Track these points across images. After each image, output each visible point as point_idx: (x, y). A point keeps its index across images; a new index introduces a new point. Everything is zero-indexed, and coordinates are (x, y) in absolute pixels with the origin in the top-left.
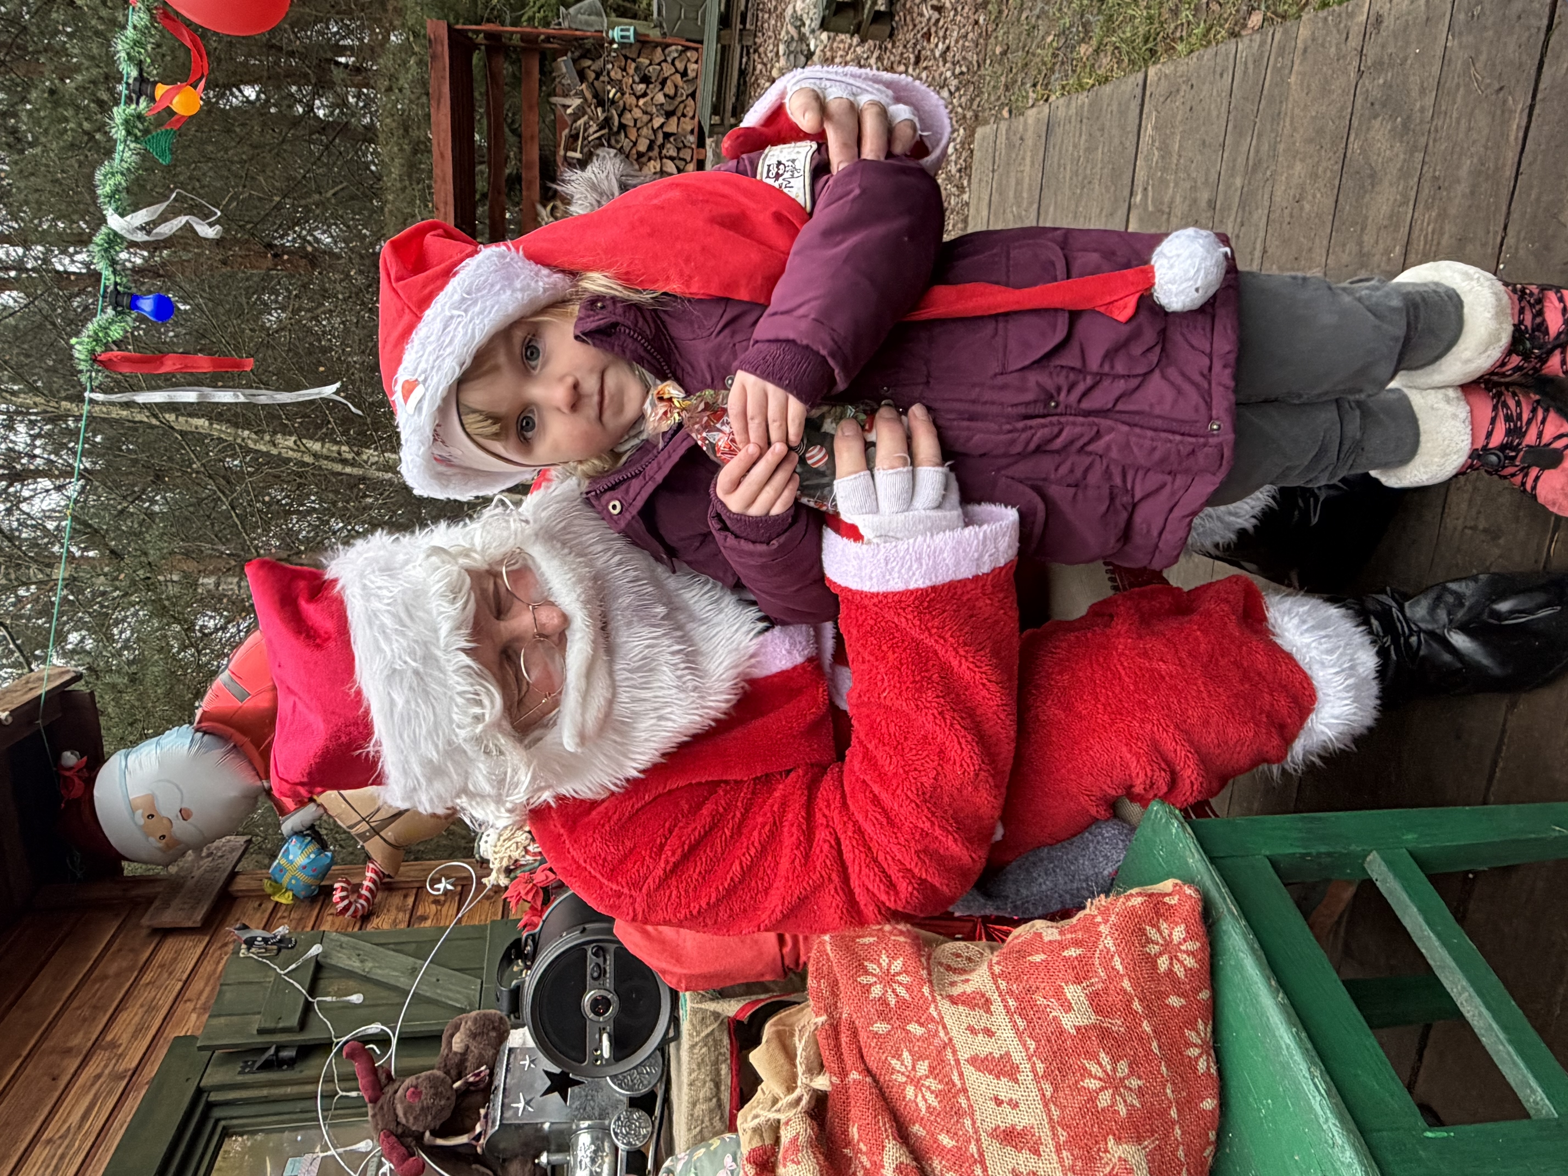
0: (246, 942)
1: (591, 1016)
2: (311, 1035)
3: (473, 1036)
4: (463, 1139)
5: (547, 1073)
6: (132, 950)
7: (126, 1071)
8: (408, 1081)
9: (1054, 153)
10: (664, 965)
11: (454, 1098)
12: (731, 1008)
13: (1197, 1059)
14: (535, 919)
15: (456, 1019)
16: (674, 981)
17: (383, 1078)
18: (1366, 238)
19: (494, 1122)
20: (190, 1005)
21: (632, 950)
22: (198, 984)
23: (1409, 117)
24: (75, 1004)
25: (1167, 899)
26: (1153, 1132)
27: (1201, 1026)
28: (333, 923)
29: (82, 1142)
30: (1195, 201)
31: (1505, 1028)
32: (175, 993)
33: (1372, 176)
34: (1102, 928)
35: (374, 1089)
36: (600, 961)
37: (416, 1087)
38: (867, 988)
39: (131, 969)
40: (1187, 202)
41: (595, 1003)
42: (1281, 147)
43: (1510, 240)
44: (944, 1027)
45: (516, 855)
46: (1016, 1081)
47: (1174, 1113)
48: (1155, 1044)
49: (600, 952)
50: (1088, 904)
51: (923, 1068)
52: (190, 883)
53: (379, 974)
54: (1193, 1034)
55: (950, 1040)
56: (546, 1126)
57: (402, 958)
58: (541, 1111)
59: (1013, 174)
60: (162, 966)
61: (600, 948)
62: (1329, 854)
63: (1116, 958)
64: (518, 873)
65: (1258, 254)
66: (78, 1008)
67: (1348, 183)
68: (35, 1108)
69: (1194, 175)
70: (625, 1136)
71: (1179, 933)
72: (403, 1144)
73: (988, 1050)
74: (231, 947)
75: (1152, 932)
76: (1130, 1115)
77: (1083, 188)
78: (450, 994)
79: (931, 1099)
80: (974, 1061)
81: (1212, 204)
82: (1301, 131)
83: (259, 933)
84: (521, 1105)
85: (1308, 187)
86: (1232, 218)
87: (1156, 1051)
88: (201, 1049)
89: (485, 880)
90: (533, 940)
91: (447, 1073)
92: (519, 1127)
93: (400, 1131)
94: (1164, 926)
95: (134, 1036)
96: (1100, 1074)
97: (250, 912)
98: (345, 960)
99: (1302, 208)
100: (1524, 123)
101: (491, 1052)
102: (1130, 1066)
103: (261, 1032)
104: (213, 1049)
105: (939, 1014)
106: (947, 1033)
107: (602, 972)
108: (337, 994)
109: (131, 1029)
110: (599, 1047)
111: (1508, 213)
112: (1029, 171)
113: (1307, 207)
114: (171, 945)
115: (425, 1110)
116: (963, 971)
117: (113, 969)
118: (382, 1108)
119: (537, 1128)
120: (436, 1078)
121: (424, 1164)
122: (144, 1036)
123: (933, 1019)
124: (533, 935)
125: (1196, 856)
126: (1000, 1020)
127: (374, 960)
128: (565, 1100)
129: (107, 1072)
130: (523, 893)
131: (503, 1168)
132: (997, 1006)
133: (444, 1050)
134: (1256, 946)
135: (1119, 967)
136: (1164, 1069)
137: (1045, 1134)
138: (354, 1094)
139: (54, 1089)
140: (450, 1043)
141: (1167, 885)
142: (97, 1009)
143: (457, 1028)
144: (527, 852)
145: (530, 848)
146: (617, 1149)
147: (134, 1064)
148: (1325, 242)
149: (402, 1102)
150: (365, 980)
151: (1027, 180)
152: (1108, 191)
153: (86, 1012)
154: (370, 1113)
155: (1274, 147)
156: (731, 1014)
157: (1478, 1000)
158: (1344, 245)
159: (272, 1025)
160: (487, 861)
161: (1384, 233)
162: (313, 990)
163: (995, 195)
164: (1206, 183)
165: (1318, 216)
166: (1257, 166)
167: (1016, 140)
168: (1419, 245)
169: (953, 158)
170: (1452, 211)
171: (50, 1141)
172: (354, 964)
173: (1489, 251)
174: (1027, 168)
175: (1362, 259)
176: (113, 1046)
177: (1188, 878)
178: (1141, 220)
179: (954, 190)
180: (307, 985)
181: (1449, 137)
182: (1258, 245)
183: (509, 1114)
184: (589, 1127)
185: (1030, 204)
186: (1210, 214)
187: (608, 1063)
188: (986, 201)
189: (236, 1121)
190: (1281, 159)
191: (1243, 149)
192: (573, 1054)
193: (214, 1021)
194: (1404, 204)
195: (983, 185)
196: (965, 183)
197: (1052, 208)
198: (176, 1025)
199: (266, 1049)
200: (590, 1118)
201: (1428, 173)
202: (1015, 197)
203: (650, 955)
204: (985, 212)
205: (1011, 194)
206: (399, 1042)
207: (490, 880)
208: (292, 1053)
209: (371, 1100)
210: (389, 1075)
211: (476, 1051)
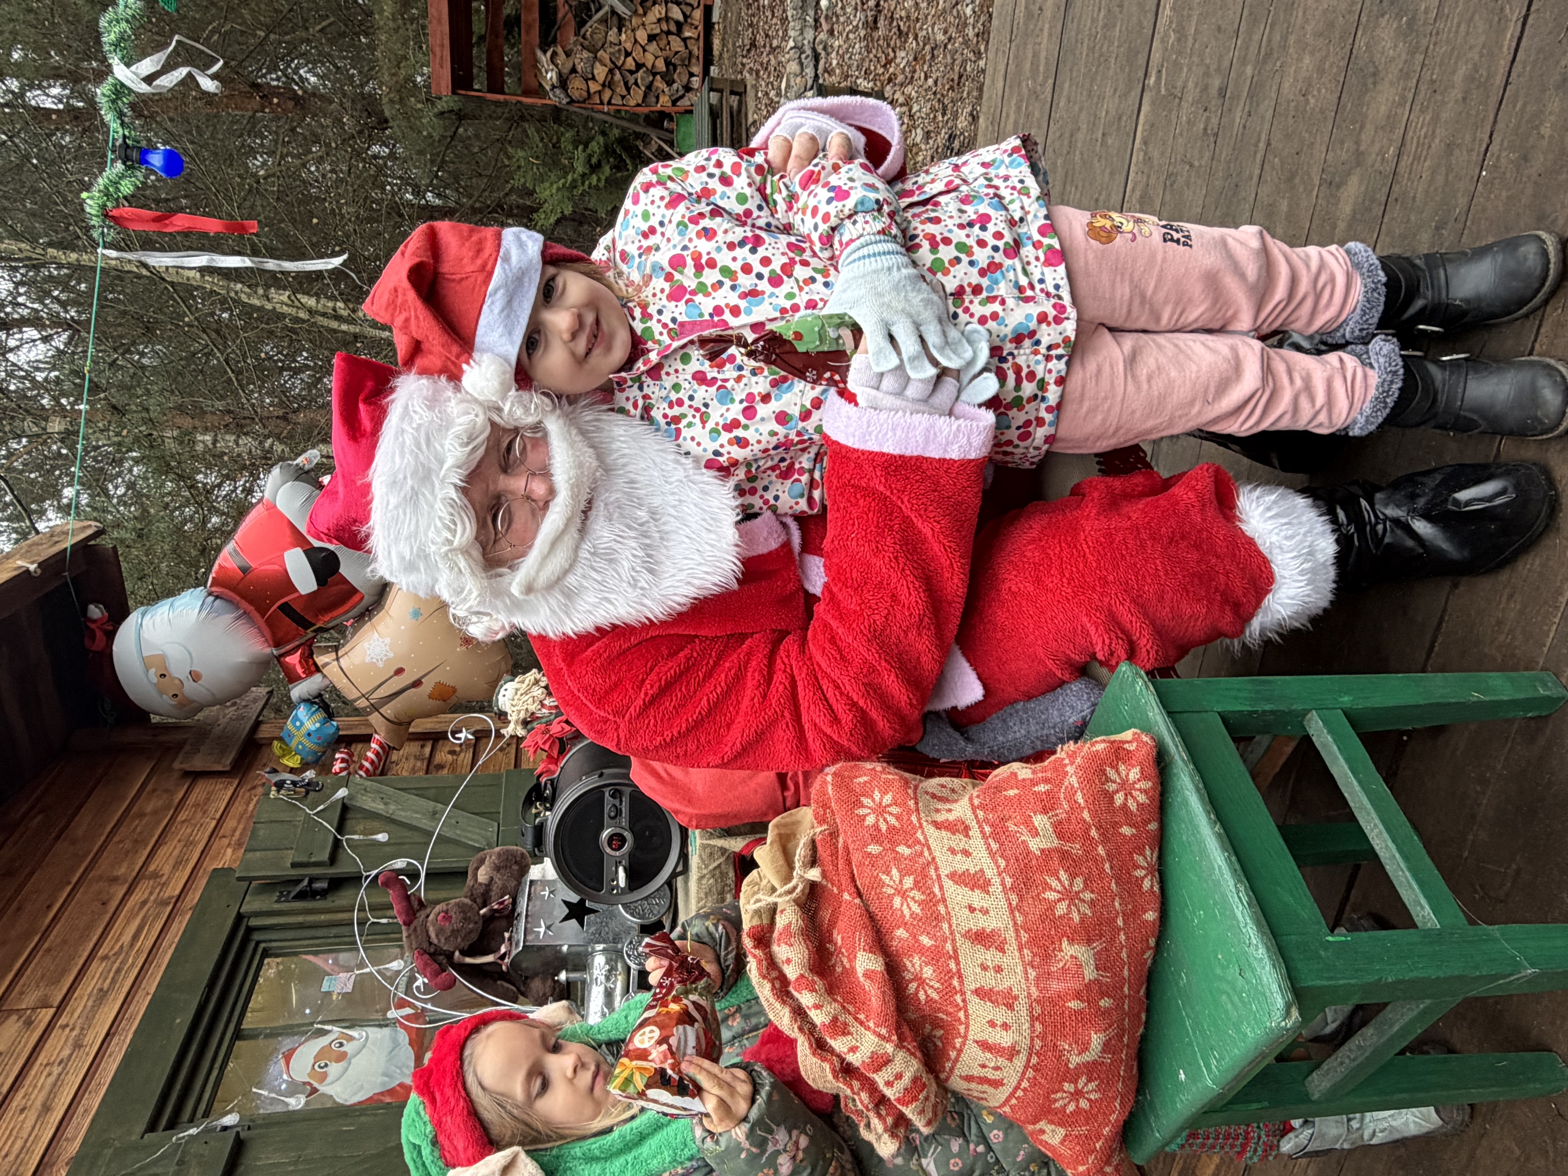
0: (276, 784)
1: (608, 850)
2: (341, 869)
3: (497, 868)
4: (490, 958)
5: (565, 902)
6: (166, 791)
7: (170, 898)
8: (437, 908)
9: (1072, 27)
10: (677, 806)
11: (480, 923)
12: (736, 845)
13: (1143, 878)
14: (552, 767)
15: (481, 854)
16: (686, 819)
17: (415, 904)
18: (1363, 137)
19: (517, 944)
20: (225, 841)
21: (647, 792)
22: (231, 822)
23: (1414, 17)
24: (116, 839)
25: (1126, 746)
26: (1101, 936)
27: (1148, 852)
29: (135, 959)
30: (1205, 88)
31: (1406, 858)
32: (210, 830)
33: (1374, 74)
34: (1070, 769)
35: (407, 914)
36: (617, 802)
37: (446, 912)
38: (863, 818)
39: (167, 807)
40: (1198, 89)
41: (612, 839)
42: (1292, 39)
43: (1494, 148)
44: (929, 848)
45: (533, 708)
46: (988, 892)
47: (1120, 922)
48: (1107, 866)
49: (617, 794)
50: (1059, 749)
51: (909, 882)
52: (218, 730)
53: (402, 815)
54: (1141, 858)
55: (934, 859)
56: (565, 948)
57: (423, 802)
58: (560, 935)
59: (1030, 46)
60: (196, 805)
61: (616, 790)
62: (1272, 712)
63: (1079, 794)
64: (535, 724)
65: (1262, 145)
66: (121, 841)
67: (1352, 79)
68: (89, 927)
69: (1207, 61)
70: (635, 958)
71: (1134, 774)
72: (435, 962)
73: (964, 867)
75: (1111, 773)
76: (1082, 921)
77: (1099, 65)
78: (468, 835)
79: (916, 908)
80: (952, 876)
81: (1222, 92)
82: (1313, 23)
83: (288, 777)
84: (542, 930)
85: (1314, 81)
86: (1240, 108)
87: (1108, 871)
88: (240, 879)
89: (503, 731)
90: (552, 785)
91: (474, 901)
92: (541, 948)
93: (432, 950)
94: (1122, 768)
95: (176, 866)
96: (1059, 888)
98: (369, 803)
99: (1307, 102)
100: (1517, 34)
101: (514, 883)
102: (1085, 882)
103: (294, 865)
104: (250, 880)
105: (925, 838)
106: (931, 853)
107: (619, 812)
108: (364, 833)
109: (171, 862)
110: (616, 878)
111: (1495, 122)
112: (1046, 44)
113: (1312, 101)
114: (202, 788)
115: (455, 933)
116: (948, 800)
117: (149, 808)
118: (415, 930)
119: (556, 949)
120: (464, 905)
121: (454, 979)
122: (184, 869)
123: (919, 842)
124: (552, 781)
125: (1156, 710)
126: (976, 844)
127: (396, 803)
128: (582, 925)
129: (153, 898)
130: (540, 743)
131: (524, 983)
132: (975, 832)
133: (470, 881)
134: (1201, 786)
135: (1081, 801)
136: (1113, 885)
137: (1010, 935)
138: (384, 921)
139: (106, 912)
140: (475, 876)
141: (1128, 735)
142: (139, 843)
143: (482, 862)
144: (543, 705)
145: (546, 702)
146: (629, 968)
147: (177, 892)
148: (1327, 139)
149: (434, 925)
150: (388, 822)
151: (1043, 55)
152: (1123, 70)
153: (128, 845)
154: (405, 934)
155: (1285, 38)
156: (737, 850)
157: (1386, 835)
158: (1342, 142)
159: (305, 859)
160: (506, 714)
161: (1380, 133)
162: (340, 829)
163: (1012, 67)
164: (1218, 70)
165: (1322, 111)
166: (1268, 55)
167: (1035, 9)
168: (1411, 147)
169: (971, 21)
170: (1445, 115)
171: (105, 958)
172: (378, 807)
173: (1474, 158)
174: (1045, 41)
175: (1359, 157)
176: (156, 875)
177: (1147, 728)
178: (1153, 103)
179: (971, 55)
180: (335, 824)
181: (1448, 41)
182: (1264, 137)
183: (529, 938)
184: (604, 950)
185: (1046, 79)
186: (1220, 102)
187: (623, 892)
188: (1002, 72)
189: (274, 944)
190: (1291, 50)
191: (1256, 37)
192: (592, 884)
193: (250, 855)
194: (1402, 104)
195: (1000, 54)
196: (982, 48)
197: (1067, 85)
198: (214, 858)
199: (301, 881)
200: (604, 942)
201: (1426, 75)
202: (1031, 70)
203: (663, 797)
204: (1000, 84)
205: (1027, 66)
206: (427, 875)
207: (508, 731)
208: (324, 885)
209: (405, 924)
210: (420, 900)
211: (500, 883)
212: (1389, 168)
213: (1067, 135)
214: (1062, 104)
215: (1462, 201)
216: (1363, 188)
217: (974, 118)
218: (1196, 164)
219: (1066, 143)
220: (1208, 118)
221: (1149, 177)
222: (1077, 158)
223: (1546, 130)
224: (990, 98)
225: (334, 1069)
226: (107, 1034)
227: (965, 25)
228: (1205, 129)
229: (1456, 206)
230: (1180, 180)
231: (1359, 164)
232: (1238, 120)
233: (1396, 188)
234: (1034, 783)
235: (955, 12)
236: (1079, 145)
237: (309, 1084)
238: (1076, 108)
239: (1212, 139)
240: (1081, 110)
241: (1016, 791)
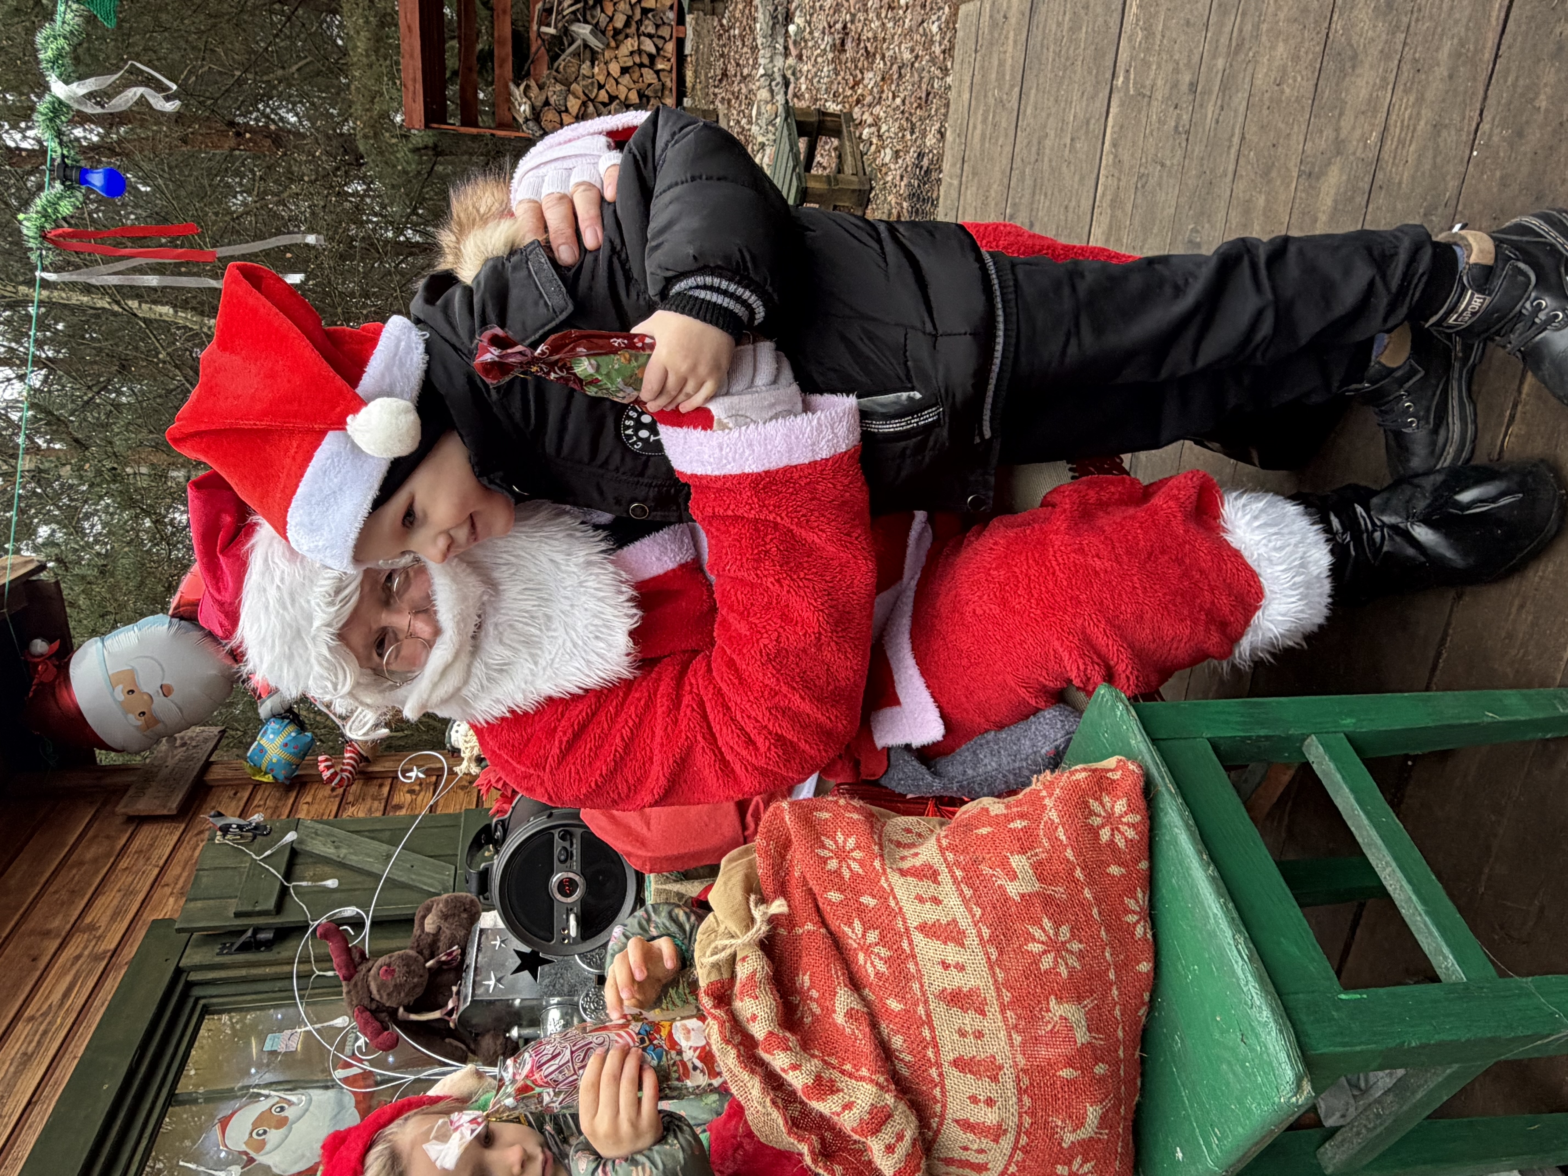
0: (221, 829)
1: (558, 897)
2: (288, 918)
3: (445, 917)
4: (436, 1015)
5: (518, 953)
6: (108, 837)
7: (105, 952)
8: (381, 960)
9: (1037, 33)
10: (629, 848)
11: (427, 976)
12: (692, 889)
14: (505, 806)
15: (428, 901)
16: (639, 863)
17: (356, 957)
18: (1343, 124)
19: (465, 998)
20: (168, 890)
21: (598, 834)
22: (174, 870)
24: (52, 889)
28: (308, 812)
29: (64, 1019)
30: (1175, 85)
31: (1423, 901)
32: (152, 879)
33: (1354, 57)
35: (348, 968)
36: (567, 844)
37: (389, 965)
39: (108, 855)
40: (1168, 85)
41: (561, 884)
42: (1264, 27)
43: (1486, 126)
49: (567, 835)
52: (165, 772)
53: (354, 860)
56: (517, 1002)
57: (376, 844)
58: (512, 988)
59: (995, 56)
60: (138, 852)
61: (567, 832)
62: (1268, 738)
65: (1236, 140)
66: (55, 892)
67: (1330, 66)
68: (17, 986)
69: (1176, 57)
70: (593, 1011)
72: (377, 1019)
74: (206, 835)
77: (1065, 70)
78: (425, 879)
81: (1193, 87)
82: (1286, 9)
83: (234, 820)
84: (492, 983)
85: (1290, 69)
86: (1212, 103)
88: (179, 931)
89: (456, 769)
90: (503, 826)
91: (420, 952)
92: (490, 1003)
93: (374, 1006)
95: (113, 918)
97: (225, 800)
98: (320, 847)
99: (1282, 92)
101: (462, 933)
103: (238, 915)
104: (192, 931)
107: (569, 856)
108: (313, 879)
109: (109, 913)
110: (567, 927)
112: (1012, 52)
113: (1287, 91)
114: (146, 834)
115: (398, 987)
116: (912, 845)
117: (89, 855)
118: (356, 985)
119: (508, 1004)
120: (409, 957)
121: (398, 1037)
122: (122, 920)
124: (503, 822)
125: (1139, 736)
127: (350, 846)
128: (535, 978)
129: (86, 953)
130: (493, 781)
131: (475, 1040)
133: (416, 931)
134: (1191, 823)
138: (330, 974)
139: (35, 969)
140: (422, 925)
142: (74, 893)
143: (429, 910)
147: (113, 946)
148: (1304, 127)
149: (375, 979)
150: (340, 866)
151: (1009, 62)
152: (1090, 73)
153: (64, 895)
154: (345, 989)
155: (1257, 27)
156: (694, 895)
157: (1400, 875)
158: (1321, 132)
159: (249, 908)
160: (459, 751)
161: (1362, 118)
162: (288, 875)
163: (978, 77)
164: (1188, 65)
165: (1298, 100)
166: (1240, 46)
167: (1000, 18)
168: (1395, 131)
169: (938, 38)
170: (1430, 95)
171: (32, 1018)
172: (329, 851)
173: (1464, 138)
174: (1010, 49)
175: (1339, 146)
176: (92, 927)
177: (1131, 756)
178: (1122, 104)
179: (938, 73)
180: (283, 870)
181: (1431, 17)
182: (1237, 131)
183: (481, 991)
184: (559, 1004)
185: (1012, 86)
186: (1191, 98)
187: (575, 941)
188: (968, 84)
189: (215, 1000)
190: (1264, 38)
191: (1227, 29)
192: (542, 934)
193: (191, 905)
194: (1383, 87)
195: (966, 66)
196: (949, 64)
197: (1033, 91)
198: (154, 909)
199: (244, 932)
200: (559, 995)
201: (1408, 55)
202: (997, 80)
203: (616, 838)
204: (966, 96)
205: (993, 76)
206: (373, 924)
207: (461, 769)
208: (269, 935)
209: (345, 979)
210: (362, 954)
211: (448, 932)
212: (1371, 155)
213: (1035, 142)
214: (1029, 111)
215: (1452, 184)
216: (1344, 178)
217: (942, 135)
218: (1168, 163)
219: (1034, 149)
220: (1179, 117)
221: (1119, 180)
222: (1046, 166)
223: (1542, 102)
224: (956, 110)
225: (274, 1136)
226: (29, 1103)
227: (932, 42)
228: (1176, 127)
229: (1446, 190)
230: (1152, 181)
231: (1339, 153)
232: (1210, 116)
233: (1380, 175)
234: (1009, 819)
235: (921, 30)
236: (1047, 151)
237: (246, 1154)
238: (1044, 115)
239: (1184, 136)
240: (1049, 115)
241: (989, 829)
